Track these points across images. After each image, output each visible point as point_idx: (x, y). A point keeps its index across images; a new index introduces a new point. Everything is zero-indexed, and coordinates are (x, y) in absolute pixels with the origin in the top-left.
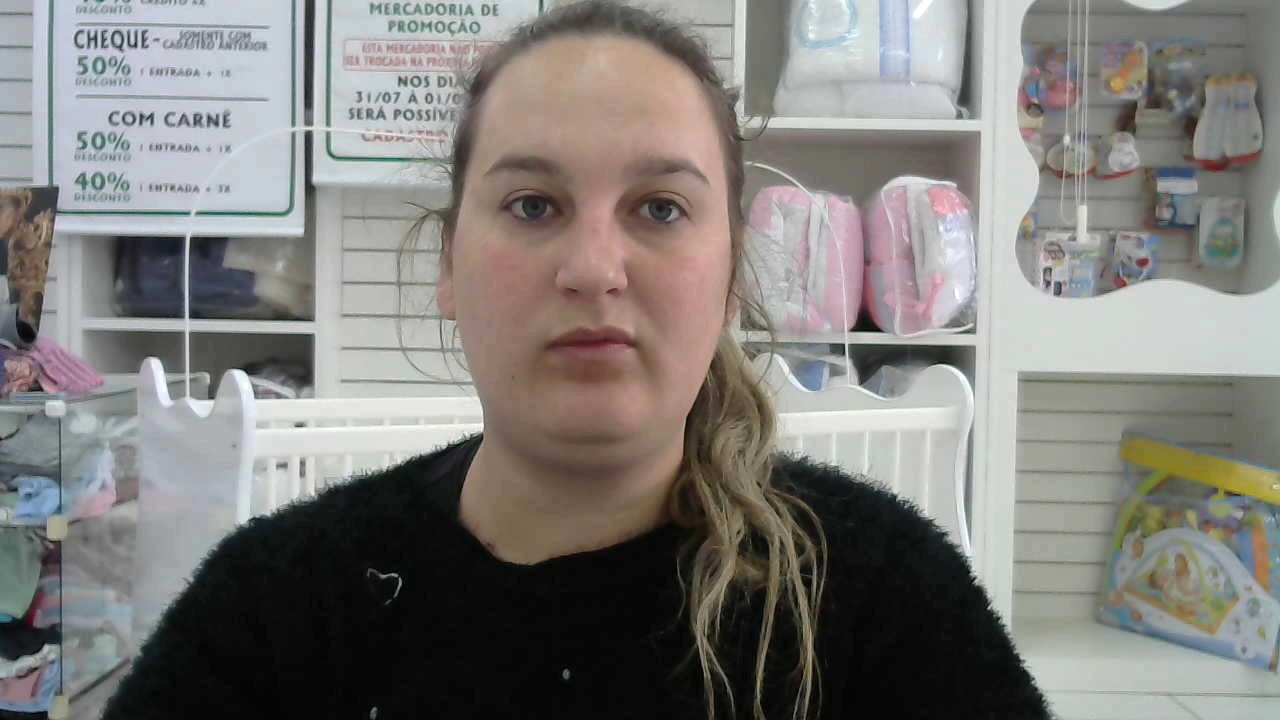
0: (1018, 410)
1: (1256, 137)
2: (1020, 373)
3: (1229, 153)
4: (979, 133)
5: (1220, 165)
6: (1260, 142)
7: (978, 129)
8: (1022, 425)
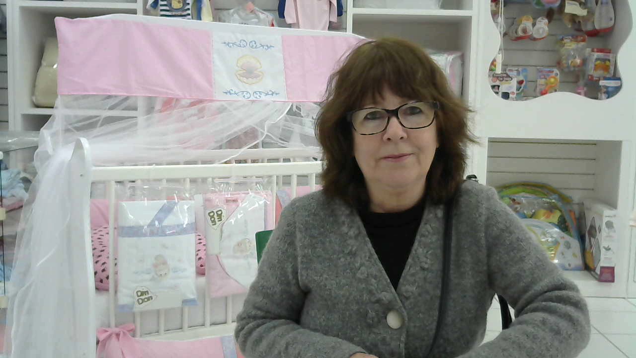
0: (488, 157)
1: (611, 19)
2: (489, 138)
3: (597, 27)
4: (471, 17)
5: (594, 34)
6: (613, 21)
7: (470, 15)
8: (489, 164)
